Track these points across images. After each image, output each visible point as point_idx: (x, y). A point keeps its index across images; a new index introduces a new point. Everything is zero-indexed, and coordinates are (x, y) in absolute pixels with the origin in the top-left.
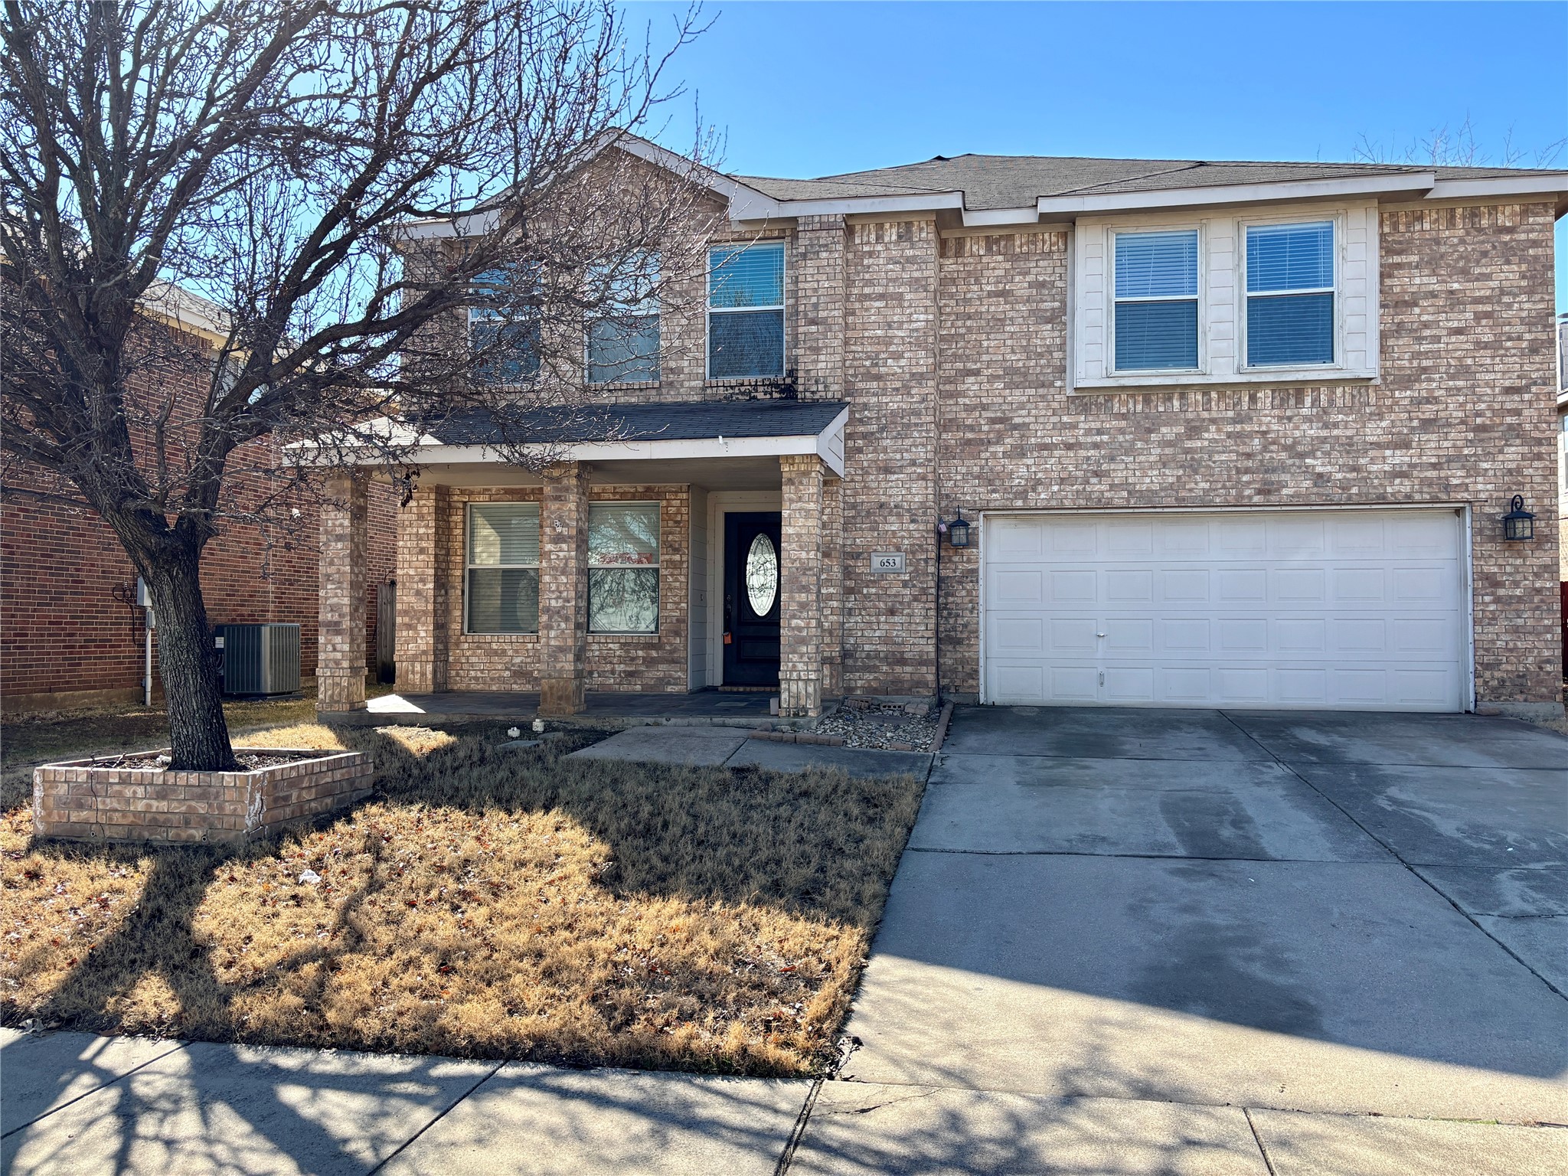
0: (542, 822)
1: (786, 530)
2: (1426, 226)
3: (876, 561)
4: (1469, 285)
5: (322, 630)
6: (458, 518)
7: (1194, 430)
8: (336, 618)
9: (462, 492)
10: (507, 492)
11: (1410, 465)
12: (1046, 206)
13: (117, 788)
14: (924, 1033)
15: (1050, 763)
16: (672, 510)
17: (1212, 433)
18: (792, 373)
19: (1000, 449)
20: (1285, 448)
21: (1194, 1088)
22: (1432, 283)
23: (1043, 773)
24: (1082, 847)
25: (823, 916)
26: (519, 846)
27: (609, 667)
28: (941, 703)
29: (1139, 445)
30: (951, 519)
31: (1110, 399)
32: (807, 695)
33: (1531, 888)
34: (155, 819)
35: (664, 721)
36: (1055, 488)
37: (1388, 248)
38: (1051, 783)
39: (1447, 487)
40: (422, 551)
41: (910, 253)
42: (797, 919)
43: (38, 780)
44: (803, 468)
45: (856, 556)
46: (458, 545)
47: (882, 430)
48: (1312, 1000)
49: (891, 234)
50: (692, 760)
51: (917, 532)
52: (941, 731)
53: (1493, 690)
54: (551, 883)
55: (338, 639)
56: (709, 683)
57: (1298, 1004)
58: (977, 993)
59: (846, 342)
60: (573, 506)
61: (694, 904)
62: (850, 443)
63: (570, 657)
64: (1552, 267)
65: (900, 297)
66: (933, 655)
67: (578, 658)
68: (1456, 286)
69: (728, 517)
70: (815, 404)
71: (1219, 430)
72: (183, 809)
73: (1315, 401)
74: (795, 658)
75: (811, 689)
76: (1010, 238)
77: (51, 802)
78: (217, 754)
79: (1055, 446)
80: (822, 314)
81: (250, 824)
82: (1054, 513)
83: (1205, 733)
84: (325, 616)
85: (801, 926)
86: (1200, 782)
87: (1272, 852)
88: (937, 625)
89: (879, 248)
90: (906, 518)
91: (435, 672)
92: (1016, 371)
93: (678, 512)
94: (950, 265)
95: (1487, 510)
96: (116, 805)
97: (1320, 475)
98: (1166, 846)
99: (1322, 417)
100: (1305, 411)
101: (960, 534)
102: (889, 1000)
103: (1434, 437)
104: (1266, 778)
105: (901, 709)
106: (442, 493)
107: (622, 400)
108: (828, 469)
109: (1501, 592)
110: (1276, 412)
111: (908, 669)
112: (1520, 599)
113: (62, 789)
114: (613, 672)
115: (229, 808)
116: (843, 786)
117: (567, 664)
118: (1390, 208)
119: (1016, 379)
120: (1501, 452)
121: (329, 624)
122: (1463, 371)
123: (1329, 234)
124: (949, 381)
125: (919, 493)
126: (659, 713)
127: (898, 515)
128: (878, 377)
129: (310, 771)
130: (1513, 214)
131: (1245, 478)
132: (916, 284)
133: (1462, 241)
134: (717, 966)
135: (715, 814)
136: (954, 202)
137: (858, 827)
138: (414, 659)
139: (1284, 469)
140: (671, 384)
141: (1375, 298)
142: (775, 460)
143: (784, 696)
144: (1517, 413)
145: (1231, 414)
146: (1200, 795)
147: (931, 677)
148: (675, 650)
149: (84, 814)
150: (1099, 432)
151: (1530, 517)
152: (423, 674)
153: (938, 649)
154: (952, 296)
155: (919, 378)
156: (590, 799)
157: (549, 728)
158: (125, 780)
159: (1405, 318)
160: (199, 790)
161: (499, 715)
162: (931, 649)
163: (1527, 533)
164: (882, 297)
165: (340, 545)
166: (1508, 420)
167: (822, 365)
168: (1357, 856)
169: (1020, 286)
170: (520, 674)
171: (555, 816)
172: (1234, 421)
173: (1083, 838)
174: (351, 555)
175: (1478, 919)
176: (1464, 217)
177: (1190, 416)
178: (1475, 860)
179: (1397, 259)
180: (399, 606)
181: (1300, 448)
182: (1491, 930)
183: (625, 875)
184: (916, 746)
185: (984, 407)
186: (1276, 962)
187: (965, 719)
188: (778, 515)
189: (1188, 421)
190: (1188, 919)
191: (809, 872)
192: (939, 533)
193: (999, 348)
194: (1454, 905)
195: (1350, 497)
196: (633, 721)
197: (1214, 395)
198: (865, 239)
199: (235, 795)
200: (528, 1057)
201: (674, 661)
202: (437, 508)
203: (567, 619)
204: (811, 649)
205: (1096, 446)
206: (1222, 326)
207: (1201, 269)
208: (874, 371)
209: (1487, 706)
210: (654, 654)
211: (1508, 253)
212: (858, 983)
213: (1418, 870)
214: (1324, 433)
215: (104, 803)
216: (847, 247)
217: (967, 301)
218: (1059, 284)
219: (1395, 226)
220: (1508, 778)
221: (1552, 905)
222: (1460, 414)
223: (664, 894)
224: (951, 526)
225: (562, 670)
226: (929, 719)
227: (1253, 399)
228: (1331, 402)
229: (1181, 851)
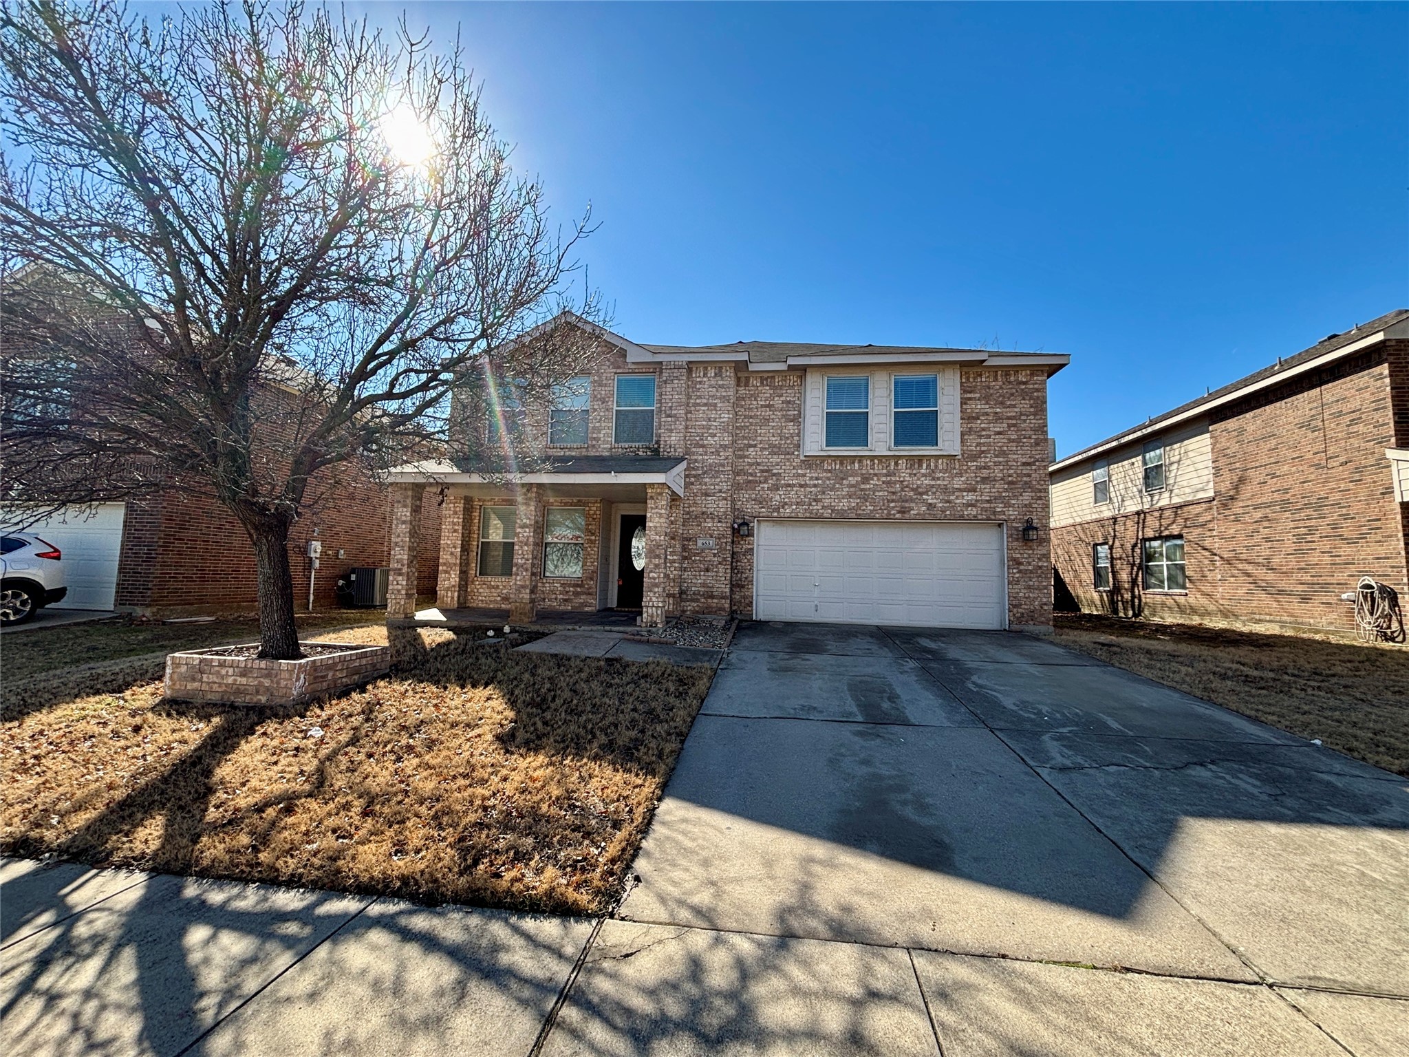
0: (481, 693)
1: (648, 524)
2: (983, 379)
3: (700, 543)
4: (1005, 410)
5: (392, 573)
6: (476, 514)
7: (866, 479)
8: (400, 566)
9: (479, 500)
10: (503, 500)
11: (976, 501)
12: (791, 361)
13: (217, 669)
14: (687, 870)
15: (787, 657)
16: (592, 512)
17: (875, 481)
18: (658, 442)
19: (766, 486)
20: (913, 490)
21: (872, 926)
22: (986, 408)
23: (783, 663)
24: (803, 715)
25: (635, 767)
26: (459, 712)
27: (554, 596)
28: (732, 619)
29: (837, 486)
30: (740, 521)
31: (823, 462)
32: (658, 615)
33: (1064, 746)
34: (238, 689)
35: (577, 628)
36: (794, 507)
37: (964, 390)
38: (786, 669)
39: (995, 513)
40: (455, 531)
41: (720, 383)
42: (618, 771)
43: (169, 663)
44: (659, 491)
45: (690, 540)
46: (476, 528)
47: (704, 473)
48: (947, 841)
49: (711, 373)
50: (586, 653)
51: (722, 528)
52: (730, 635)
53: (1018, 618)
54: (468, 740)
55: (400, 578)
56: (609, 606)
57: (939, 844)
58: (727, 832)
59: (687, 428)
60: (533, 508)
61: (554, 758)
62: (687, 480)
63: (528, 591)
64: (1045, 402)
65: (715, 405)
66: (728, 594)
67: (532, 592)
68: (998, 410)
69: (623, 517)
70: (669, 458)
71: (878, 480)
72: (256, 683)
73: (928, 466)
74: (651, 594)
75: (659, 612)
76: (773, 377)
77: (175, 676)
78: (288, 647)
79: (794, 485)
80: (674, 412)
81: (295, 693)
82: (794, 520)
83: (870, 640)
84: (394, 565)
85: (619, 777)
86: (869, 670)
87: (913, 721)
88: (731, 577)
89: (705, 379)
90: (716, 520)
91: (459, 597)
92: (775, 446)
93: (595, 514)
94: (742, 390)
95: (1015, 525)
96: (215, 680)
97: (930, 504)
98: (851, 714)
99: (931, 474)
100: (923, 471)
101: (744, 530)
102: (668, 838)
103: (988, 486)
104: (906, 669)
105: (711, 623)
106: (468, 500)
107: (567, 454)
108: (673, 492)
109: (1022, 567)
110: (908, 471)
111: (715, 601)
112: (1031, 572)
113: (183, 669)
114: (556, 599)
115: (283, 683)
116: (668, 671)
117: (526, 595)
118: (965, 369)
119: (775, 450)
120: (1021, 495)
121: (395, 570)
122: (1002, 453)
123: (935, 381)
124: (740, 449)
125: (723, 507)
126: (575, 623)
127: (712, 518)
128: (703, 446)
129: (343, 660)
130: (1026, 375)
131: (892, 505)
132: (725, 399)
133: (1001, 388)
134: (554, 810)
135: (586, 690)
136: (744, 357)
137: (671, 699)
138: (447, 589)
139: (912, 500)
140: (594, 446)
141: (959, 415)
142: (644, 486)
143: (645, 615)
144: (1029, 475)
145: (885, 471)
146: (869, 679)
147: (727, 606)
148: (590, 588)
149: (196, 684)
150: (817, 479)
151: (1036, 529)
152: (452, 598)
153: (731, 590)
154: (742, 406)
155: (725, 447)
156: (516, 678)
157: (513, 631)
158: (222, 664)
159: (973, 425)
160: (266, 672)
161: (486, 622)
162: (728, 590)
163: (1035, 537)
164: (705, 405)
165: (404, 526)
166: (1025, 479)
167: (673, 438)
168: (961, 723)
169: (778, 402)
170: (506, 599)
171: (489, 691)
172: (886, 475)
173: (803, 707)
174: (410, 532)
175: (1038, 770)
176: (1002, 376)
177: (864, 472)
178: (1028, 726)
179: (969, 395)
180: (441, 561)
181: (920, 490)
182: (1048, 779)
183: (517, 734)
184: (715, 645)
185: (758, 464)
186: (923, 808)
187: (744, 629)
188: (645, 517)
189: (862, 474)
190: (865, 770)
191: (633, 733)
192: (733, 528)
193: (767, 434)
194: (1023, 759)
195: (946, 516)
196: (561, 627)
197: (876, 461)
198: (698, 375)
199: (287, 676)
200: (396, 895)
201: (589, 594)
202: (464, 508)
203: (526, 570)
204: (660, 589)
205: (815, 486)
206: (881, 426)
207: (870, 396)
208: (701, 442)
209: (1015, 627)
210: (579, 589)
211: (1024, 395)
212: (649, 823)
213: (997, 733)
214: (933, 483)
215: (208, 678)
216: (688, 379)
217: (750, 409)
218: (798, 402)
219: (968, 379)
220: (1033, 670)
221: (1079, 760)
222: (1001, 475)
223: (537, 750)
224: (740, 525)
225: (523, 598)
226: (725, 629)
227: (896, 464)
228: (936, 467)
229: (860, 719)
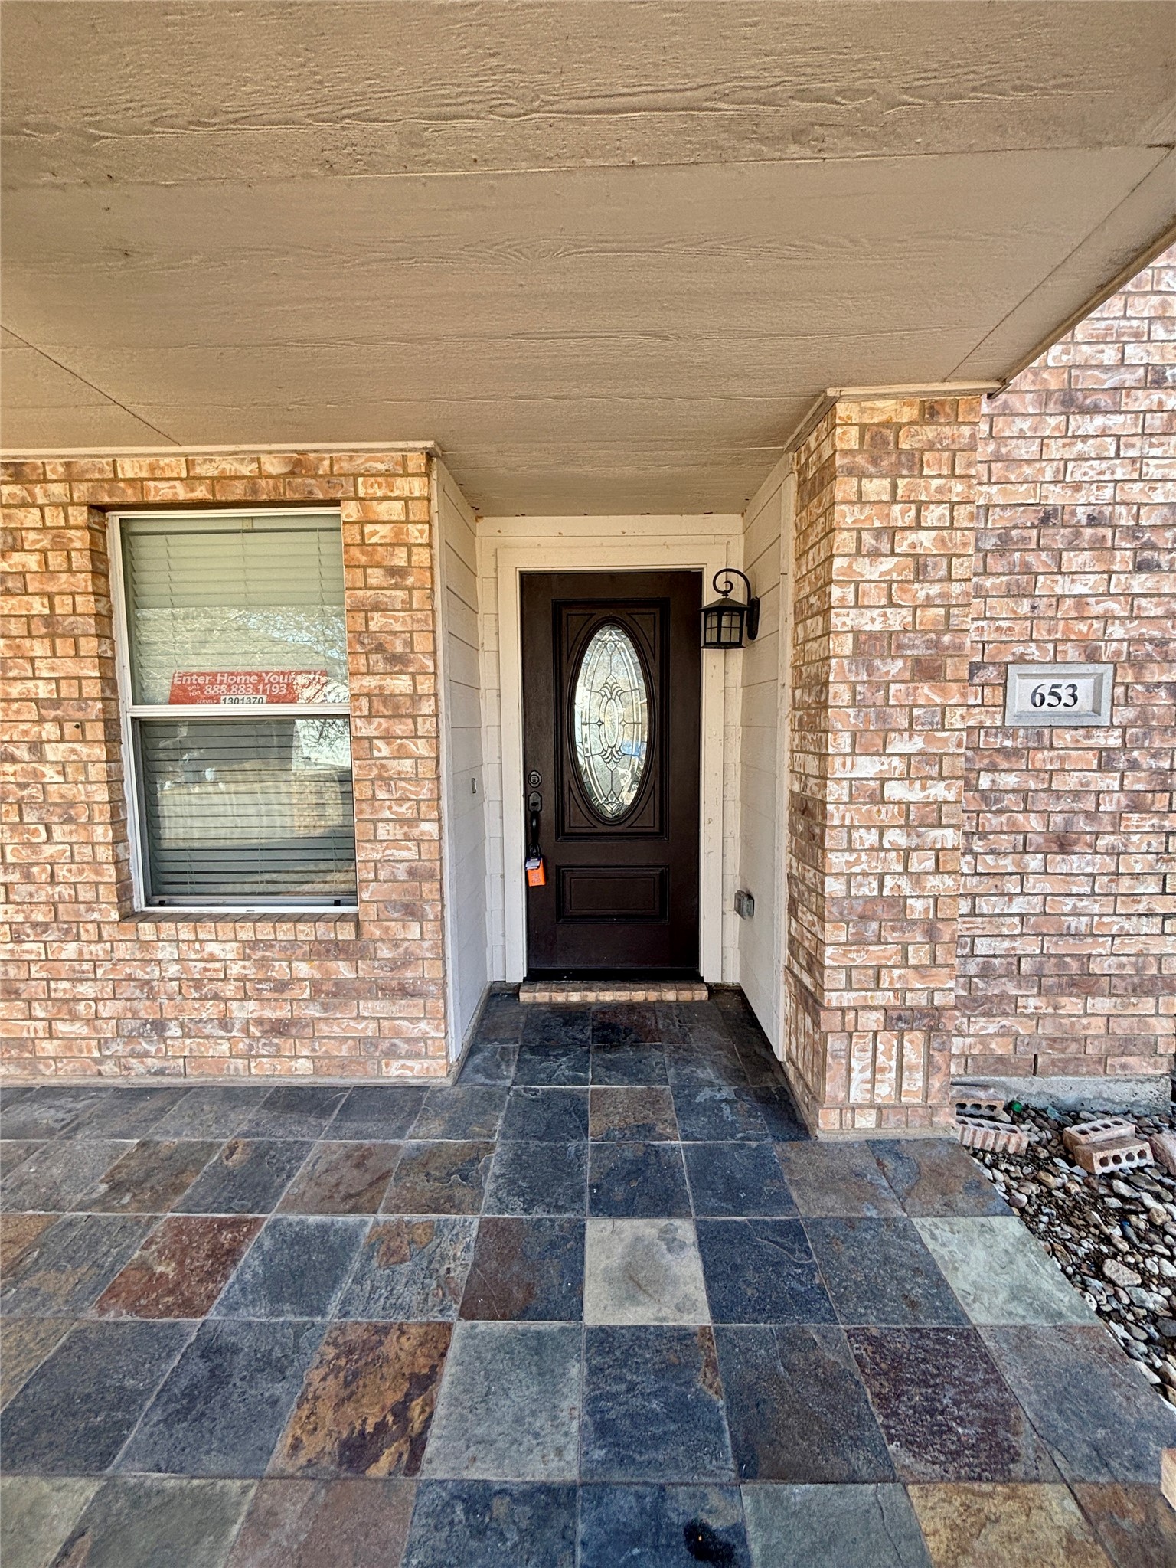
3: (1021, 692)
16: (380, 533)
27: (212, 1010)
69: (531, 583)
90: (1122, 560)
93: (399, 541)
111: (1102, 1004)
114: (225, 1022)
127: (1099, 546)
201: (403, 991)
210: (343, 970)
